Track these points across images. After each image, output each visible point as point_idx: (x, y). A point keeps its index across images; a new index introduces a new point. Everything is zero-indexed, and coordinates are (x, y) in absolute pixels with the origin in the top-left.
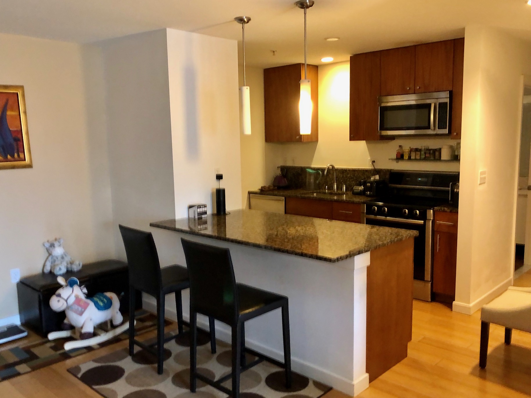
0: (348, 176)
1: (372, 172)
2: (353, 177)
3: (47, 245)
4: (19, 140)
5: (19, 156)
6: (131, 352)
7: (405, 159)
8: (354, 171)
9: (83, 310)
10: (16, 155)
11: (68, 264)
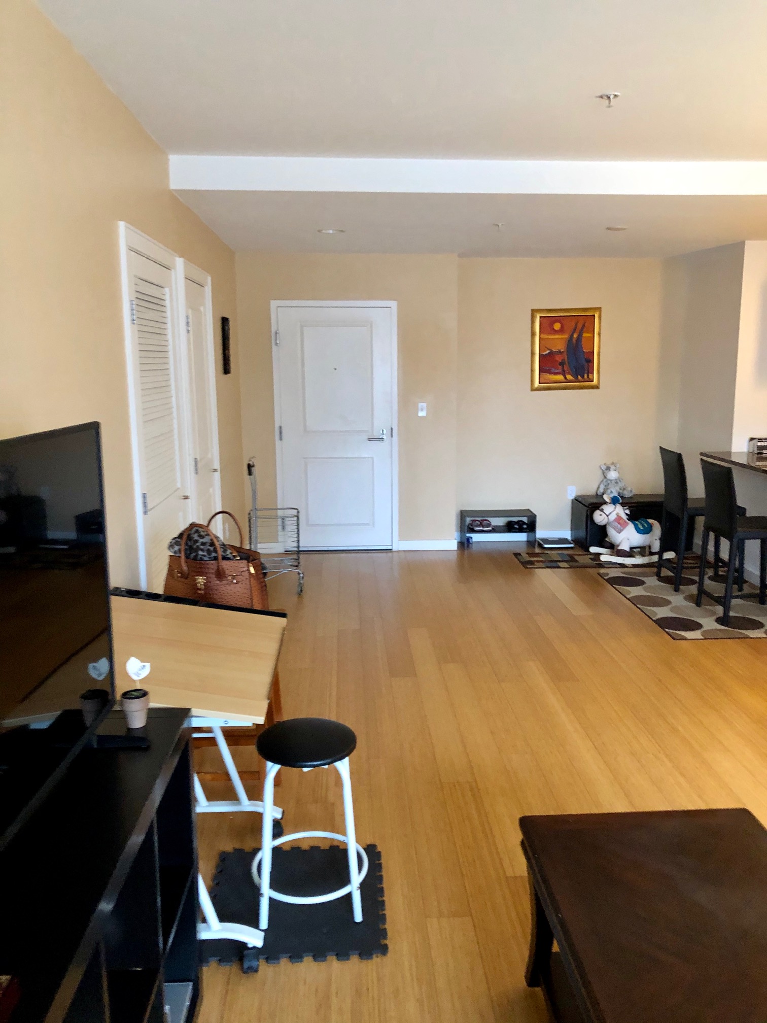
3: (604, 468)
4: (590, 361)
5: (588, 376)
6: (658, 575)
9: (622, 528)
10: (586, 376)
11: (620, 489)
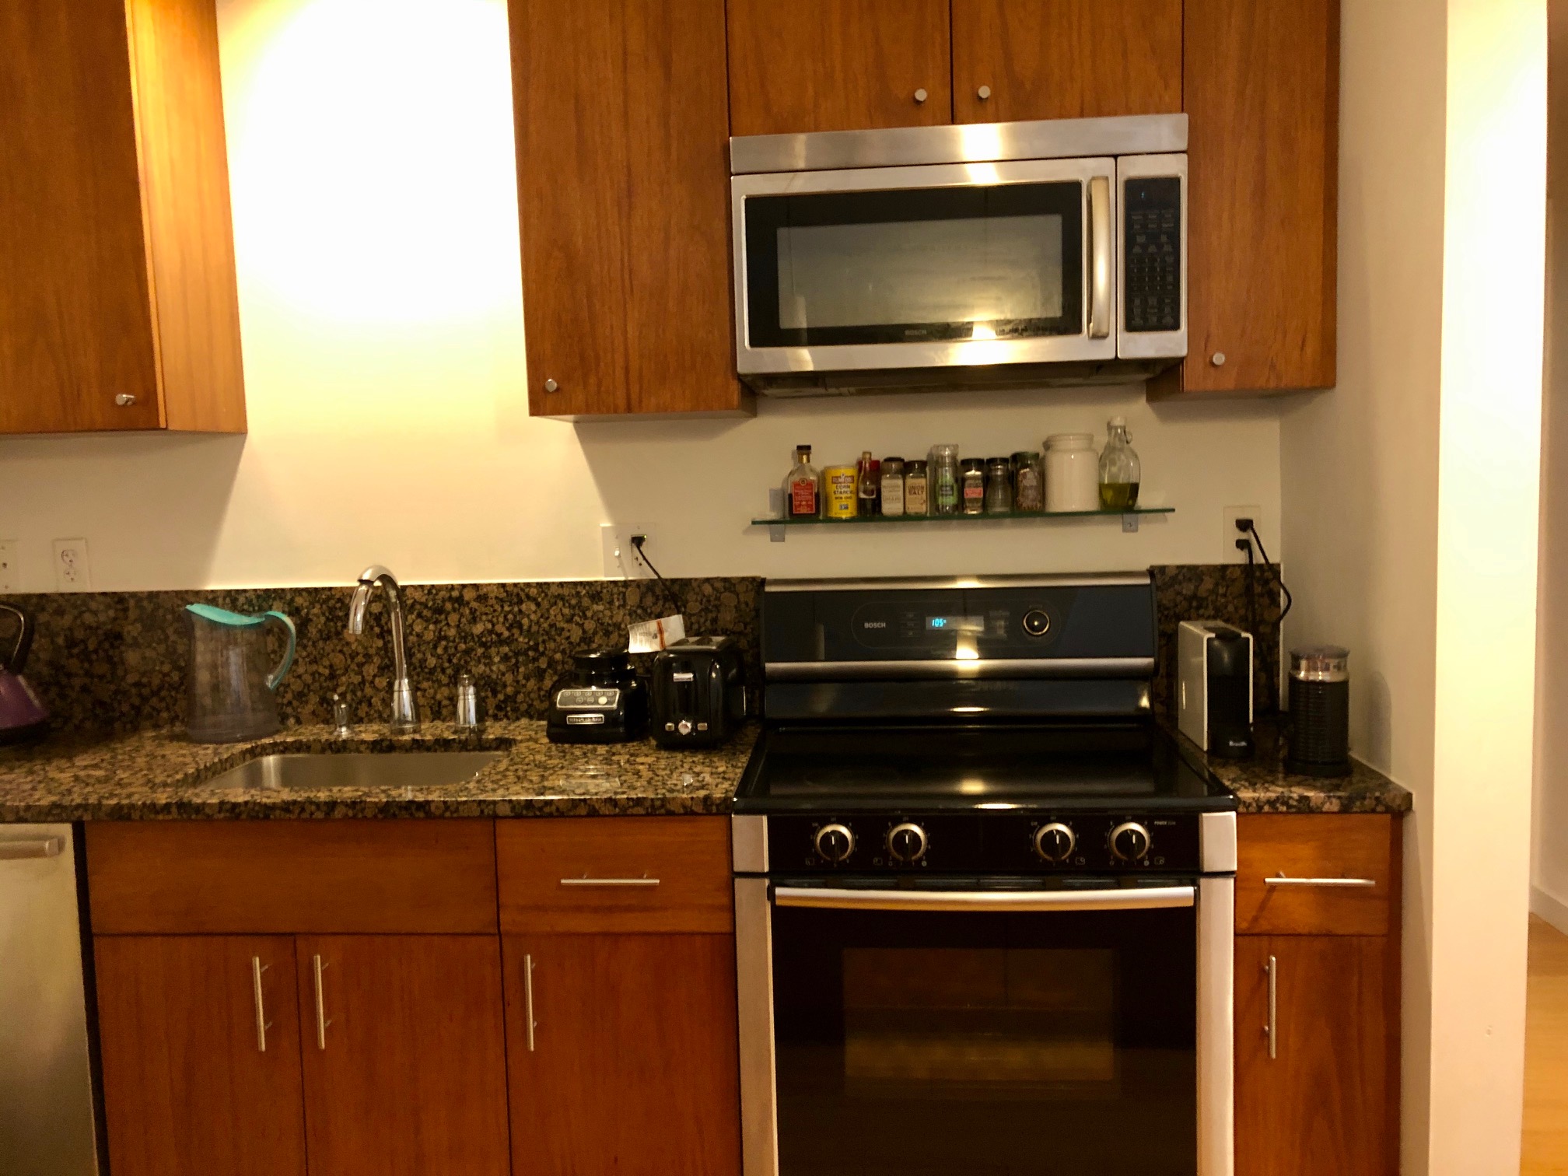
0: (478, 629)
1: (633, 599)
2: (506, 634)
7: (839, 521)
8: (514, 595)
